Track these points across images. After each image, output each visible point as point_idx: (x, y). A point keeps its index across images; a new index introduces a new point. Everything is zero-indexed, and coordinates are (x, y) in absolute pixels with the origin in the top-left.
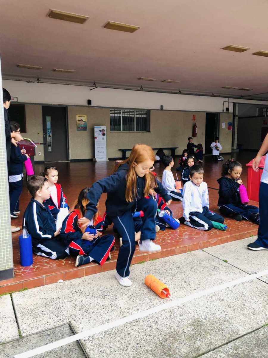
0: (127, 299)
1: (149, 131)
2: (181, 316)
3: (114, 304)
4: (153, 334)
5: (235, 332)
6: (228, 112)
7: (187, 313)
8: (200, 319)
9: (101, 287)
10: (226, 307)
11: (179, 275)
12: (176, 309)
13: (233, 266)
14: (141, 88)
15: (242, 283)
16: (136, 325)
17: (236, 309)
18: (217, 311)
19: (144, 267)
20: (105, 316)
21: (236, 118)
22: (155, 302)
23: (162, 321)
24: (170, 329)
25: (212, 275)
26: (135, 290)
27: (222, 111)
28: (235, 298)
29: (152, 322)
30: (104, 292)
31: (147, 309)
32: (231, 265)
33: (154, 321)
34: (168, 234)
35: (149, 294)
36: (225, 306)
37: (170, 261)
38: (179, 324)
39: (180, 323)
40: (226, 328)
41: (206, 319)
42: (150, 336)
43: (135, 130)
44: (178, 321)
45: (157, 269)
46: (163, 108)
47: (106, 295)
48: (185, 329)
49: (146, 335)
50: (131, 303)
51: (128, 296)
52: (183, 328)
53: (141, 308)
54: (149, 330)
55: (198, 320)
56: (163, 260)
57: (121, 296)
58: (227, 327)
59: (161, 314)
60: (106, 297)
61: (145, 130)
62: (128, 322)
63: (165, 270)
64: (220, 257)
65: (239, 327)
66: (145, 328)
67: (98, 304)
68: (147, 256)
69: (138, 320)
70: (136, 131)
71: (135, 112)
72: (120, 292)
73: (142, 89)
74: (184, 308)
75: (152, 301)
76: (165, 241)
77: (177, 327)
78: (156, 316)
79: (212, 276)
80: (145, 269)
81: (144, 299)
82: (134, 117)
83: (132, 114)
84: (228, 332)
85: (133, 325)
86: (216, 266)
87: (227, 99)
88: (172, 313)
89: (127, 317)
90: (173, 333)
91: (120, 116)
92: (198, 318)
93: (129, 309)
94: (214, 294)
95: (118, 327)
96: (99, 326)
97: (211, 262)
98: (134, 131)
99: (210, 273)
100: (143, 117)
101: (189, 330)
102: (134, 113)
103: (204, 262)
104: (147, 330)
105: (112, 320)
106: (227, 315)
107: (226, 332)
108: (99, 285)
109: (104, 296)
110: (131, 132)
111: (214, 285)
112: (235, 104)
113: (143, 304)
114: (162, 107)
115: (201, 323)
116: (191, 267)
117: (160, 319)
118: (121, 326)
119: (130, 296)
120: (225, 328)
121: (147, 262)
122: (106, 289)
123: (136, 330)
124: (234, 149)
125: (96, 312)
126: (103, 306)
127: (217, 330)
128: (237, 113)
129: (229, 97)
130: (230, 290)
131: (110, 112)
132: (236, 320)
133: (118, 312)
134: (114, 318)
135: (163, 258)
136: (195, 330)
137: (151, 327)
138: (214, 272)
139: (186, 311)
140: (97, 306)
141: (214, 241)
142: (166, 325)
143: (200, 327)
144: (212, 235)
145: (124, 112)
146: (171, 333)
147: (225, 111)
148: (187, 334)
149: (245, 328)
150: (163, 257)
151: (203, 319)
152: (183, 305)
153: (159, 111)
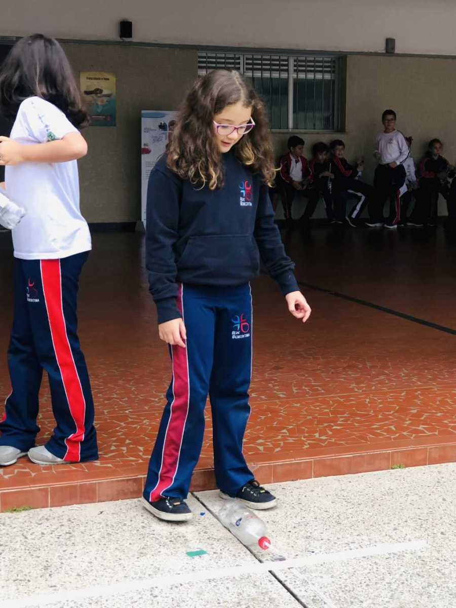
11: (50, 550)
15: (211, 580)
37: (63, 516)
43: (291, 125)
63: (24, 536)
71: (292, 62)
82: (286, 80)
83: (280, 70)
100: (320, 82)
102: (287, 65)
111: (122, 580)
114: (390, 43)
130: (151, 594)
131: (200, 62)
138: (160, 549)
153: (382, 58)
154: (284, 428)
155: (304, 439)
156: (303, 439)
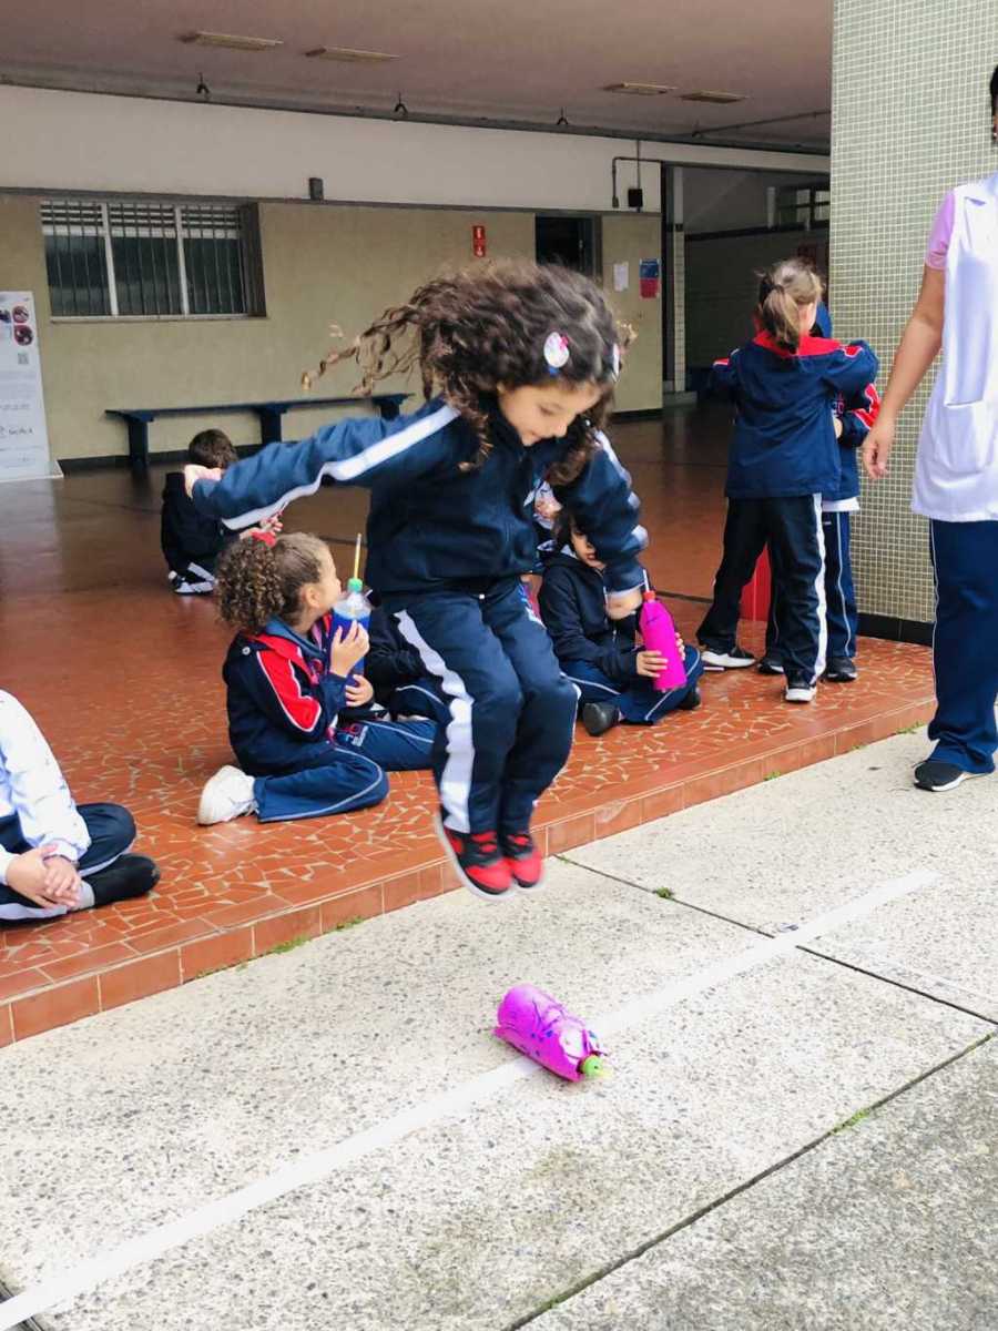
0: (240, 1111)
1: (259, 312)
2: (492, 1146)
3: (178, 1142)
4: (378, 1236)
5: (719, 1171)
6: (639, 210)
7: (517, 1131)
8: (576, 1145)
9: (103, 1079)
10: (682, 1083)
11: (469, 975)
12: (468, 1122)
13: (697, 909)
14: (201, 87)
15: (742, 975)
16: (294, 1217)
17: (724, 1083)
18: (642, 1104)
19: (303, 966)
20: (143, 1199)
21: (678, 239)
22: (368, 1108)
23: (410, 1177)
24: (447, 1207)
25: (610, 959)
26: (273, 1069)
27: (607, 205)
28: (714, 1041)
29: (363, 1192)
30: (124, 1096)
31: (338, 1142)
32: (689, 909)
33: (375, 1185)
34: (403, 806)
35: (339, 1078)
36: (678, 1078)
37: (420, 922)
38: (487, 1178)
39: (488, 1173)
40: (684, 1163)
41: (600, 1143)
42: (361, 1246)
43: (185, 306)
44: (479, 1168)
45: (365, 962)
46: (321, 192)
47: (135, 1112)
48: (512, 1195)
49: (345, 1247)
50: (258, 1127)
51: (242, 1100)
52: (504, 1193)
53: (306, 1140)
54: (355, 1224)
55: (564, 1151)
56: (387, 921)
57: (208, 1104)
58: (688, 1159)
59: (404, 1150)
60: (134, 1117)
61: (239, 310)
62: (254, 1206)
63: (404, 962)
64: (639, 879)
65: (737, 1151)
66: (338, 1222)
67: (100, 1153)
68: (313, 913)
69: (301, 1192)
70: (192, 311)
71: (178, 214)
72: (202, 1088)
73: (207, 91)
74: (503, 1112)
75: (355, 1103)
76: (392, 837)
77: (479, 1192)
78: (381, 1166)
79: (611, 962)
80: (307, 972)
81: (321, 1100)
82: (174, 241)
83: (163, 226)
84: (694, 1177)
85: (280, 1217)
86: (629, 921)
87: (627, 147)
88: (450, 1140)
89: (247, 1189)
90: (464, 1216)
91: (96, 238)
92: (564, 1144)
93: (255, 1152)
94: (628, 1038)
95: (212, 1236)
96: (118, 1244)
97: (603, 903)
98: (179, 311)
99: (602, 952)
100: (222, 242)
101: (531, 1198)
102: (173, 218)
103: (572, 908)
104: (345, 1228)
105: (180, 1211)
106: (683, 1110)
107: (687, 1178)
108: (93, 1074)
109: (126, 1115)
110: (163, 317)
111: (625, 998)
112: (666, 169)
113: (317, 1125)
114: (315, 185)
115: (581, 1161)
116: (520, 936)
117: (400, 1173)
118: (224, 1229)
119: (253, 1096)
120: (679, 1162)
121: (314, 940)
122: (132, 1083)
123: (296, 1235)
124: (674, 392)
125: (99, 1187)
126: (126, 1158)
127: (649, 1177)
128: (678, 217)
129: (639, 137)
130: (692, 1012)
131: (45, 214)
132: (724, 1125)
133: (201, 1174)
134: (186, 1200)
135: (384, 916)
136: (558, 1192)
137: (363, 1211)
138: (620, 945)
139: (510, 1124)
140: (97, 1165)
141: (609, 812)
142: (431, 1194)
143: (576, 1176)
144: (598, 787)
145: (118, 213)
146: (455, 1221)
147: (624, 205)
148: (524, 1214)
149: (760, 1152)
150: (387, 912)
151: (589, 1143)
152: (496, 1098)
153: (306, 207)
154: (596, 745)
155: (641, 757)
156: (636, 756)
